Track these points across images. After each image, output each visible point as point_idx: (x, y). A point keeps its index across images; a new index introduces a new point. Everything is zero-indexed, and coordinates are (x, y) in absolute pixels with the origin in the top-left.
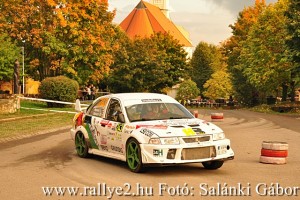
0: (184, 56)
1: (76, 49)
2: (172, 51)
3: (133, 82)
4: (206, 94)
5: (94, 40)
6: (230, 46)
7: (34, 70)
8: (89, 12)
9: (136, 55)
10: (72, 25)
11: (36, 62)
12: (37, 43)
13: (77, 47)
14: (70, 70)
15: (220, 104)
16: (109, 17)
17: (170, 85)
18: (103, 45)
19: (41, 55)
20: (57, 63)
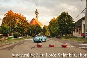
0: (41, 28)
1: (20, 27)
5: (24, 25)
6: (49, 26)
8: (23, 20)
9: (32, 28)
10: (20, 23)
12: (13, 26)
14: (19, 31)
15: (48, 37)
16: (27, 21)
17: (39, 33)
18: (25, 26)
19: (14, 28)
20: (17, 30)
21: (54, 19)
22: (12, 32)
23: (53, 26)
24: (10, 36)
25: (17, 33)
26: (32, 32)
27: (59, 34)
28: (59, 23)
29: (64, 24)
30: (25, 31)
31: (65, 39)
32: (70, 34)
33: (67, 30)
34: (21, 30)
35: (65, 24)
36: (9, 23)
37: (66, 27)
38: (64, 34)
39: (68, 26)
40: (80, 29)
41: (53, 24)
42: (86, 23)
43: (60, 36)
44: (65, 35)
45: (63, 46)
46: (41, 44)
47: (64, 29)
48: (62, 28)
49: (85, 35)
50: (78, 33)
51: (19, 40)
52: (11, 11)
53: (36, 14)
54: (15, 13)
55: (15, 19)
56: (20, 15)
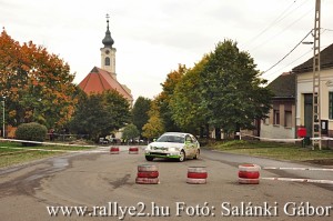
0: (127, 106)
1: (45, 102)
2: (119, 102)
3: (89, 126)
4: (144, 134)
5: (59, 95)
6: (161, 98)
7: (12, 119)
8: (55, 74)
10: (42, 84)
11: (14, 112)
12: (15, 98)
13: (46, 101)
14: (40, 118)
16: (71, 78)
18: (66, 98)
19: (18, 107)
20: (30, 113)
21: (181, 70)
26: (93, 121)
28: (205, 85)
29: (225, 89)
30: (63, 116)
33: (238, 113)
34: (49, 114)
37: (236, 103)
39: (243, 98)
40: (288, 112)
41: (181, 90)
42: (315, 86)
46: (153, 167)
47: (226, 109)
48: (220, 106)
49: (314, 133)
50: (281, 127)
51: (46, 153)
52: (4, 33)
54: (22, 45)
55: (24, 66)
56: (44, 52)
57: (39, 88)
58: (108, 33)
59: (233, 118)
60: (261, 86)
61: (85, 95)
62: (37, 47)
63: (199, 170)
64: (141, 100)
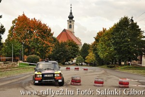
0: (78, 48)
1: (40, 46)
3: (60, 57)
4: (86, 61)
5: (46, 42)
6: (94, 44)
8: (45, 33)
10: (38, 37)
11: (27, 50)
12: (27, 44)
14: (38, 52)
15: (92, 64)
16: (52, 34)
17: (73, 58)
18: (49, 44)
19: (28, 48)
20: (33, 50)
21: (104, 30)
22: (25, 54)
23: (102, 44)
24: (21, 62)
25: (34, 56)
26: (62, 54)
27: (113, 60)
28: (114, 39)
29: (123, 41)
30: (47, 52)
31: (125, 71)
32: (135, 61)
33: (129, 53)
34: (42, 51)
35: (127, 41)
36: (19, 38)
37: (129, 48)
38: (123, 61)
39: (133, 45)
41: (102, 41)
43: (115, 63)
44: (125, 62)
45: (121, 83)
47: (124, 51)
48: (120, 48)
52: (24, 15)
53: (70, 22)
54: (31, 20)
55: (31, 29)
56: (40, 23)
57: (37, 39)
58: (71, 13)
59: (127, 55)
60: (142, 39)
61: (58, 42)
62: (37, 21)
63: (99, 80)
64: (85, 44)
